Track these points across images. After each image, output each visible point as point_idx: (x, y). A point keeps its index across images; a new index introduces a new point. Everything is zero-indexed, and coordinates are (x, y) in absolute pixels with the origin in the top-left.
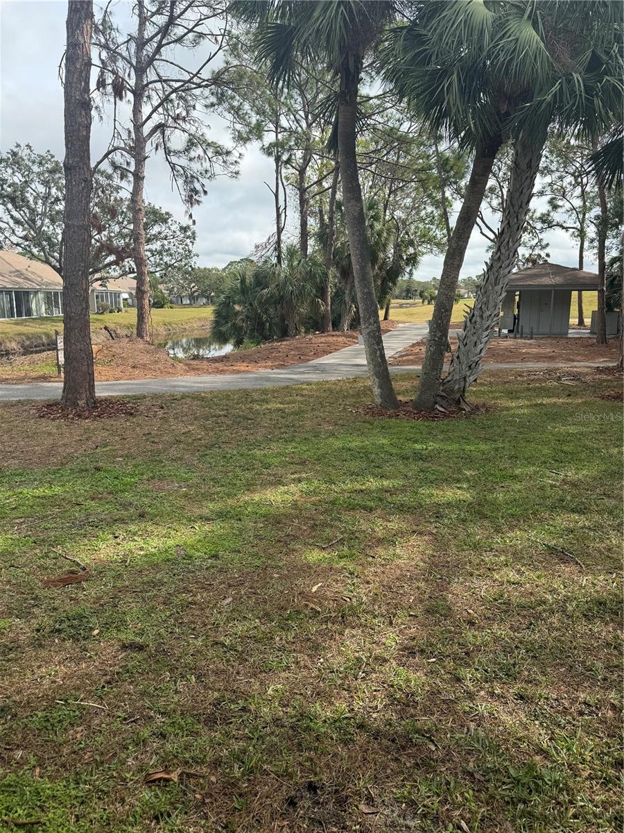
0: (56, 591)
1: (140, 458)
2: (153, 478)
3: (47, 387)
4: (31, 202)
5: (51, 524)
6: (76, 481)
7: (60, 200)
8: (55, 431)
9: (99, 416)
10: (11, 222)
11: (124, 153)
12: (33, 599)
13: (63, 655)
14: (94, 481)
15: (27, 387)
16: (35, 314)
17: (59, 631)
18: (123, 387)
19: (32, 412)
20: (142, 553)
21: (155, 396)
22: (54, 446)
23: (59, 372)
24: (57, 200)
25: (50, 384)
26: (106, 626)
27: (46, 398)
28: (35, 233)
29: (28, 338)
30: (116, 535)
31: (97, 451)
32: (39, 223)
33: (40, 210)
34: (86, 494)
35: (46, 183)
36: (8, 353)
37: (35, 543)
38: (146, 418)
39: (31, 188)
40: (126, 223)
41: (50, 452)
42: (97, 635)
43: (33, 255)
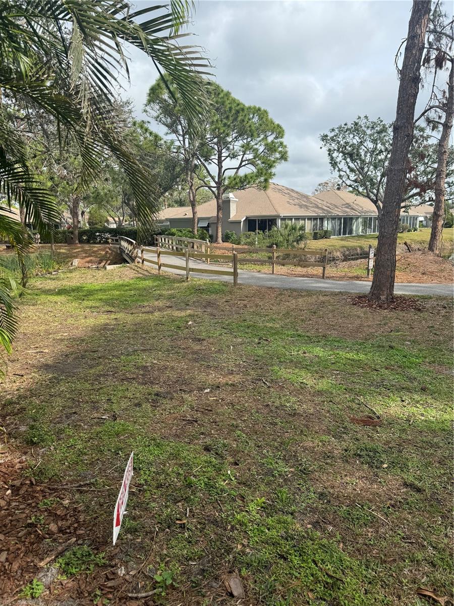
0: (358, 428)
1: (424, 345)
2: (434, 362)
3: (359, 284)
4: (363, 156)
5: (357, 380)
6: (375, 353)
7: (383, 152)
8: (363, 315)
9: (395, 309)
10: (348, 171)
11: (438, 109)
12: (343, 428)
13: (361, 473)
14: (388, 356)
15: (346, 283)
16: (355, 233)
17: (360, 456)
18: (414, 288)
19: (348, 300)
20: (423, 418)
21: (440, 298)
22: (361, 325)
23: (368, 274)
24: (381, 151)
25: (361, 282)
26: (393, 464)
27: (358, 292)
28: (363, 176)
29: (348, 250)
30: (403, 399)
31: (392, 334)
32: (366, 169)
33: (367, 161)
34: (382, 364)
35: (374, 141)
36: (334, 259)
37: (346, 390)
38: (431, 315)
39: (364, 146)
40: (430, 163)
41: (358, 329)
42: (386, 468)
43: (359, 192)
